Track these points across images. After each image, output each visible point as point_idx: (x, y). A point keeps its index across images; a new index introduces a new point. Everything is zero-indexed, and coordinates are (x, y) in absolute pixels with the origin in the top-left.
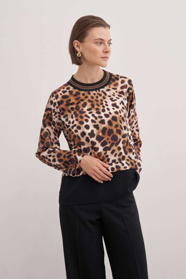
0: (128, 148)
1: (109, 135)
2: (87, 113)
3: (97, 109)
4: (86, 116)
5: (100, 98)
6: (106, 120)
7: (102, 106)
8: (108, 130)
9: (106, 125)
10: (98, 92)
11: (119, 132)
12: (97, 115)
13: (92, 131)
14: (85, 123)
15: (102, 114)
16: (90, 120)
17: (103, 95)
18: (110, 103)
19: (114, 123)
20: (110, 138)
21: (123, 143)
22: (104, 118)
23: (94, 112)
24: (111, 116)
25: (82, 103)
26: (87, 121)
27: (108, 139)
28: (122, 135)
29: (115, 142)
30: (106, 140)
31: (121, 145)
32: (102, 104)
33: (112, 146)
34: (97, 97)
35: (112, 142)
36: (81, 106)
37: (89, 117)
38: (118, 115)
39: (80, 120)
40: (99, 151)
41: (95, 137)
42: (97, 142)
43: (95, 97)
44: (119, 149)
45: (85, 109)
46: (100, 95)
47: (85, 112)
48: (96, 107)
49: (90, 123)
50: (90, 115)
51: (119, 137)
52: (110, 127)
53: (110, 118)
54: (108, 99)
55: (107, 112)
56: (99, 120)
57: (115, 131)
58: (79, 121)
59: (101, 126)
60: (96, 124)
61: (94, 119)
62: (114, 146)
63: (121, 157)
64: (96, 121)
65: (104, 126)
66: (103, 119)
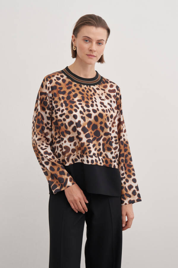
0: (107, 146)
1: (93, 129)
2: (77, 103)
3: (87, 102)
4: (76, 106)
5: (90, 93)
6: (94, 115)
7: (91, 100)
8: (92, 124)
9: (92, 119)
10: (89, 88)
11: (102, 129)
12: (86, 108)
13: (79, 122)
14: (74, 113)
15: (91, 108)
16: (79, 111)
17: (93, 91)
18: (99, 101)
19: (100, 120)
20: (93, 132)
21: (103, 140)
22: (92, 112)
23: (84, 104)
24: (98, 113)
25: (74, 93)
26: (76, 111)
27: (91, 133)
28: (104, 132)
29: (97, 138)
30: (90, 133)
31: (101, 141)
32: (91, 99)
33: (94, 139)
34: (88, 92)
35: (94, 136)
36: (73, 97)
37: (78, 108)
38: (104, 113)
39: (70, 109)
40: (82, 141)
41: (81, 128)
42: (82, 132)
43: (86, 91)
44: (99, 144)
45: (76, 100)
46: (91, 91)
47: (75, 102)
48: (86, 100)
49: (78, 114)
50: (80, 106)
51: (102, 134)
52: (96, 122)
53: (97, 114)
54: (97, 96)
55: (95, 108)
56: (87, 113)
57: (99, 127)
58: (68, 110)
59: (88, 119)
60: (83, 116)
61: (82, 110)
62: (96, 140)
63: (99, 152)
64: (84, 113)
65: (90, 119)
66: (90, 113)
